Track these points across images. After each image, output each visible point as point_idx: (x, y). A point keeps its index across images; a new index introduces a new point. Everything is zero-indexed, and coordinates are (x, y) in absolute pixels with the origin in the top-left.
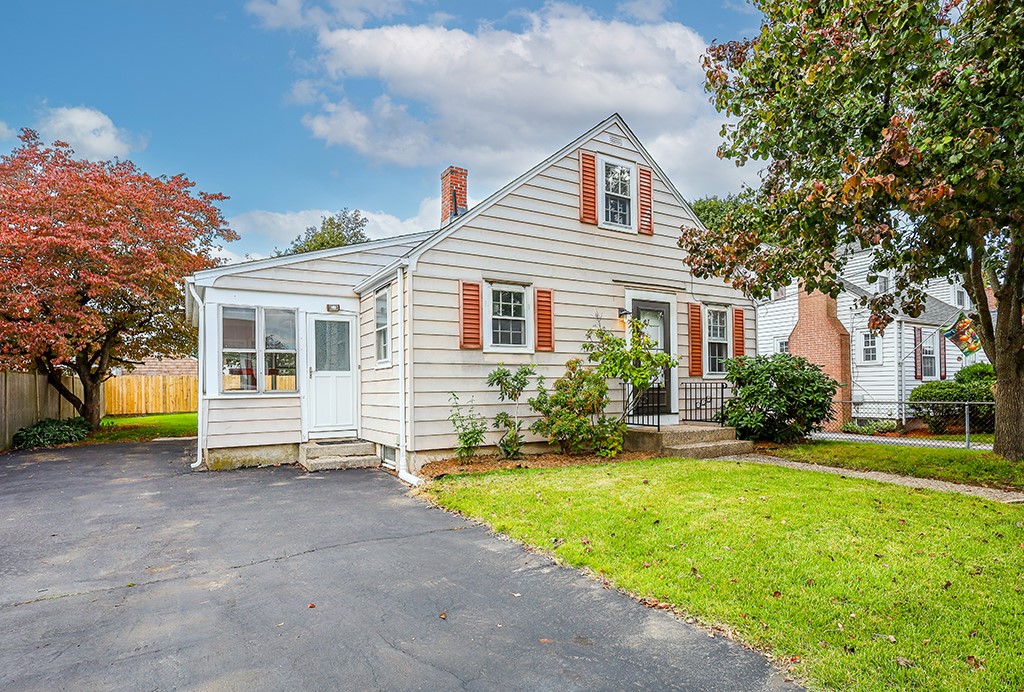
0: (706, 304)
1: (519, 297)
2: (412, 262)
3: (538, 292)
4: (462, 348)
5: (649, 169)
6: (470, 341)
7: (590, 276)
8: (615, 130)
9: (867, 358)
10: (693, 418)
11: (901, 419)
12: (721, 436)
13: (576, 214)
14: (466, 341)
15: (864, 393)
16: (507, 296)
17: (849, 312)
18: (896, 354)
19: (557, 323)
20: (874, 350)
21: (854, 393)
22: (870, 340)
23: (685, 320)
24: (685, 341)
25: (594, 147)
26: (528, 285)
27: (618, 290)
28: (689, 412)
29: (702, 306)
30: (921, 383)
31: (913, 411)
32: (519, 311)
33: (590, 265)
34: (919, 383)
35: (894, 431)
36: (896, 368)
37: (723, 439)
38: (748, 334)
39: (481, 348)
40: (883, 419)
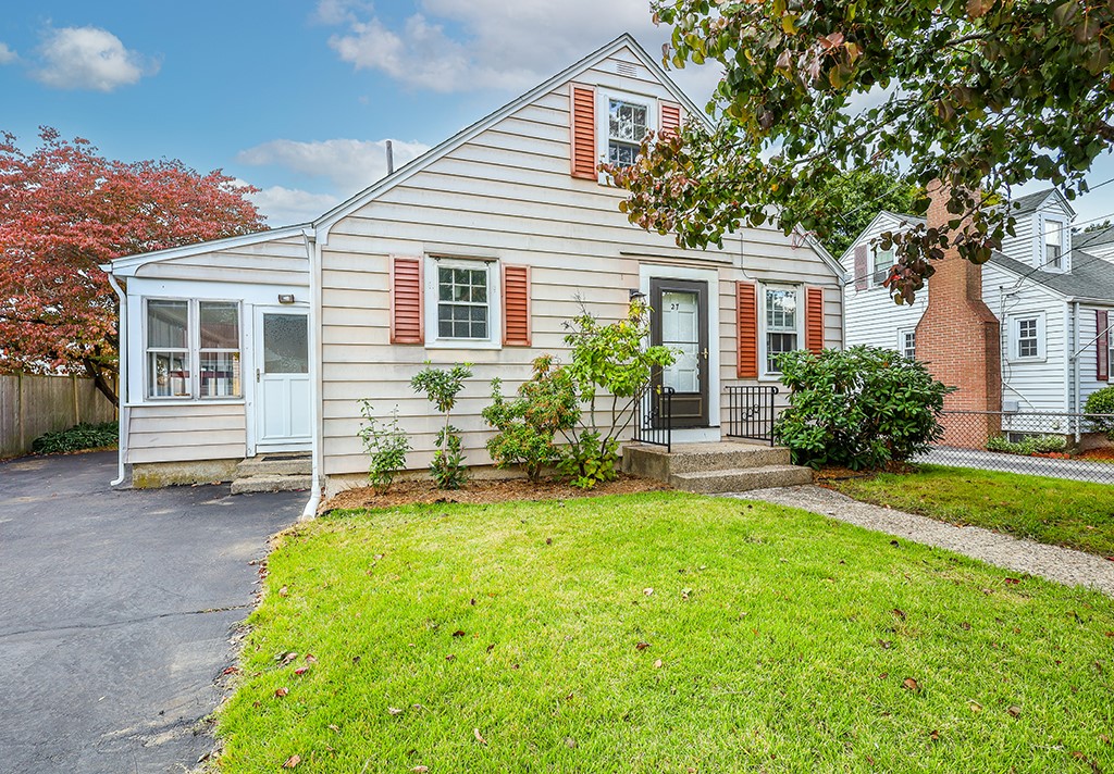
0: (764, 282)
1: (480, 277)
2: (322, 233)
3: (507, 269)
4: (393, 342)
5: (676, 106)
6: (406, 334)
7: (586, 248)
8: (626, 56)
9: (1024, 353)
10: (739, 434)
11: (1073, 436)
12: (765, 460)
13: (567, 168)
14: (399, 333)
15: (1019, 399)
16: (461, 276)
17: (998, 293)
18: (1065, 347)
19: (534, 309)
20: (1034, 342)
21: (1005, 399)
22: (1028, 329)
23: (732, 303)
24: (732, 331)
25: (591, 78)
26: (493, 260)
27: (629, 266)
28: (734, 425)
29: (758, 286)
30: (1107, 386)
31: (1091, 423)
32: (481, 295)
33: (586, 233)
34: (1104, 385)
35: (1061, 451)
36: (1066, 366)
37: (768, 464)
38: (828, 322)
39: (421, 343)
40: (1047, 434)
